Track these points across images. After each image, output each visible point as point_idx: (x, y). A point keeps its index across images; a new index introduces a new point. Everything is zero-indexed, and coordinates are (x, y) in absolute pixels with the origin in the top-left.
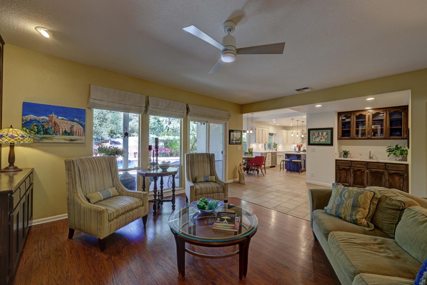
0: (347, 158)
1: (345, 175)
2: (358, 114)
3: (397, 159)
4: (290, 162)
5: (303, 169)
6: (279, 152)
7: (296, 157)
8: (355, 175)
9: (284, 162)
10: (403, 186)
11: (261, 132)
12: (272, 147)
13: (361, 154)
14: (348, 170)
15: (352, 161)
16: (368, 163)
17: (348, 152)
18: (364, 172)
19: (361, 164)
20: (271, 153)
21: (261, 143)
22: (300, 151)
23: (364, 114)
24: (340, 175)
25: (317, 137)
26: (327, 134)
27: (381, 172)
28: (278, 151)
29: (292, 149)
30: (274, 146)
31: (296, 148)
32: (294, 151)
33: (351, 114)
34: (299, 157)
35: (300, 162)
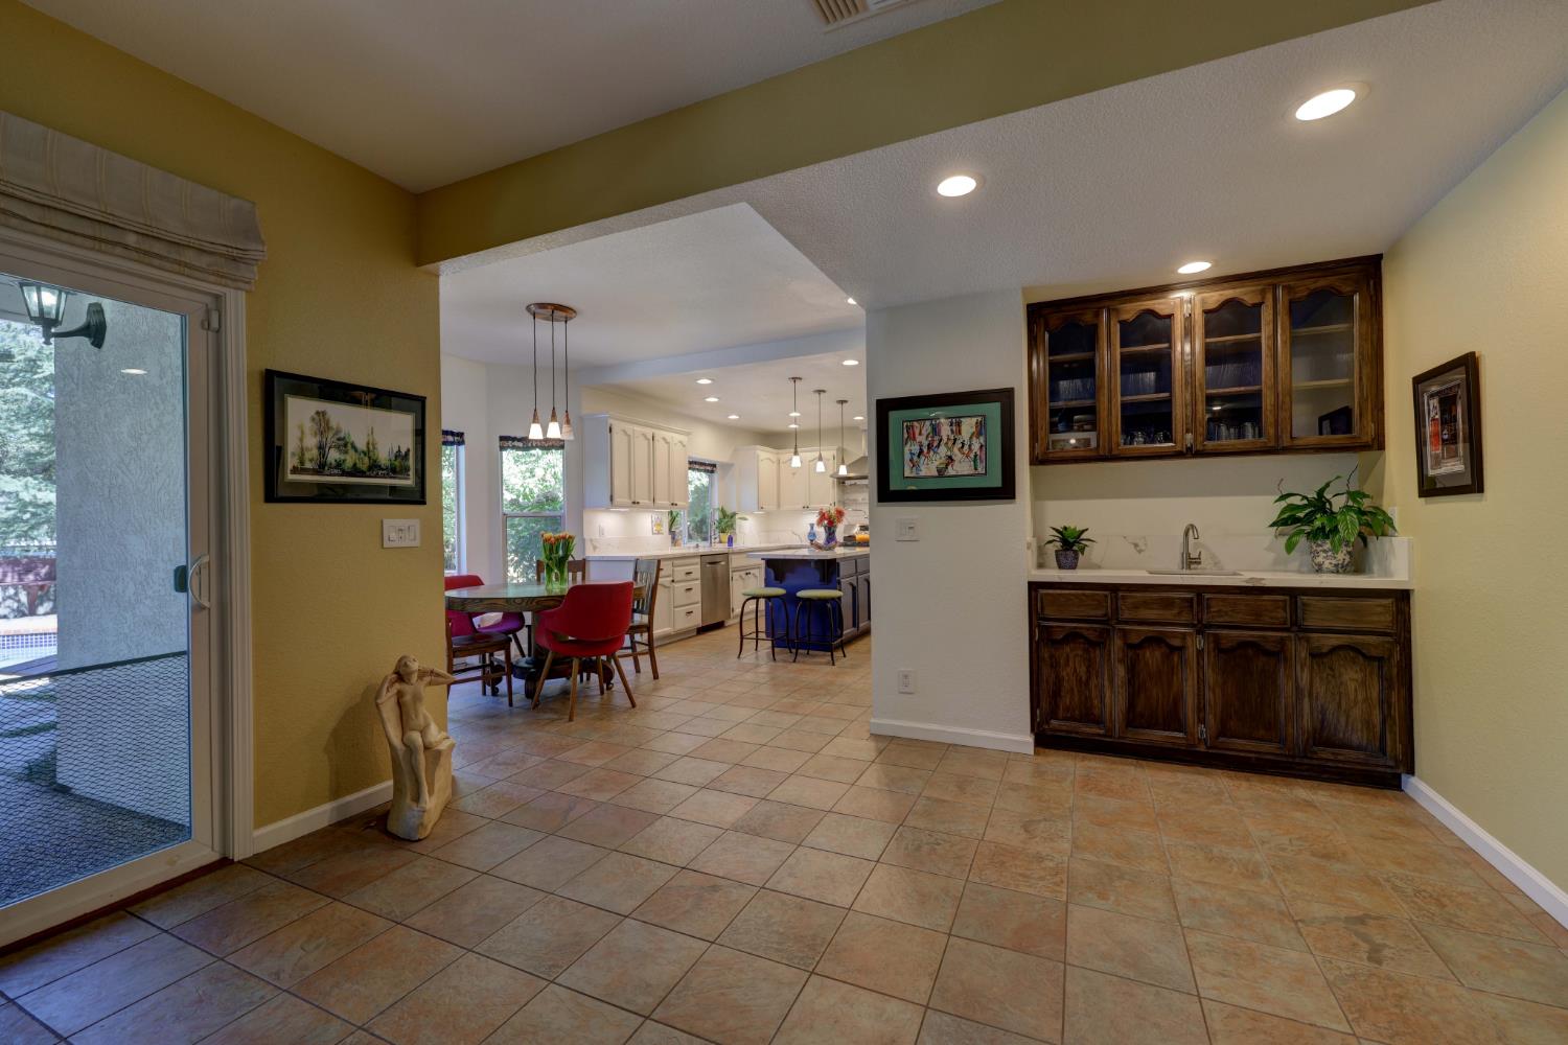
0: (1073, 567)
1: (1082, 670)
2: (1130, 311)
3: (1327, 564)
4: (790, 598)
5: (848, 631)
6: (740, 552)
7: (817, 575)
8: (1132, 671)
9: (762, 602)
10: (1384, 722)
11: (641, 447)
12: (713, 531)
13: (1141, 544)
14: (1099, 642)
15: (1114, 588)
16: (1199, 595)
17: (1083, 531)
18: (1181, 649)
19: (1167, 604)
20: (698, 560)
21: (646, 508)
22: (833, 543)
23: (1162, 313)
24: (1053, 676)
25: (925, 450)
26: (981, 429)
27: (1269, 646)
28: (738, 545)
29: (797, 536)
30: (720, 522)
31: (816, 528)
32: (808, 543)
33: (1097, 315)
34: (827, 570)
35: (833, 599)
